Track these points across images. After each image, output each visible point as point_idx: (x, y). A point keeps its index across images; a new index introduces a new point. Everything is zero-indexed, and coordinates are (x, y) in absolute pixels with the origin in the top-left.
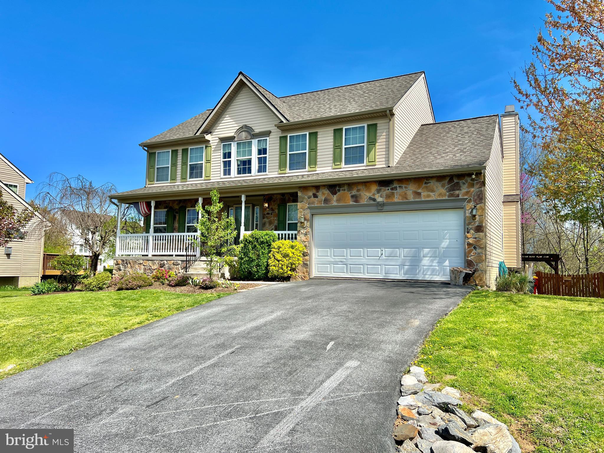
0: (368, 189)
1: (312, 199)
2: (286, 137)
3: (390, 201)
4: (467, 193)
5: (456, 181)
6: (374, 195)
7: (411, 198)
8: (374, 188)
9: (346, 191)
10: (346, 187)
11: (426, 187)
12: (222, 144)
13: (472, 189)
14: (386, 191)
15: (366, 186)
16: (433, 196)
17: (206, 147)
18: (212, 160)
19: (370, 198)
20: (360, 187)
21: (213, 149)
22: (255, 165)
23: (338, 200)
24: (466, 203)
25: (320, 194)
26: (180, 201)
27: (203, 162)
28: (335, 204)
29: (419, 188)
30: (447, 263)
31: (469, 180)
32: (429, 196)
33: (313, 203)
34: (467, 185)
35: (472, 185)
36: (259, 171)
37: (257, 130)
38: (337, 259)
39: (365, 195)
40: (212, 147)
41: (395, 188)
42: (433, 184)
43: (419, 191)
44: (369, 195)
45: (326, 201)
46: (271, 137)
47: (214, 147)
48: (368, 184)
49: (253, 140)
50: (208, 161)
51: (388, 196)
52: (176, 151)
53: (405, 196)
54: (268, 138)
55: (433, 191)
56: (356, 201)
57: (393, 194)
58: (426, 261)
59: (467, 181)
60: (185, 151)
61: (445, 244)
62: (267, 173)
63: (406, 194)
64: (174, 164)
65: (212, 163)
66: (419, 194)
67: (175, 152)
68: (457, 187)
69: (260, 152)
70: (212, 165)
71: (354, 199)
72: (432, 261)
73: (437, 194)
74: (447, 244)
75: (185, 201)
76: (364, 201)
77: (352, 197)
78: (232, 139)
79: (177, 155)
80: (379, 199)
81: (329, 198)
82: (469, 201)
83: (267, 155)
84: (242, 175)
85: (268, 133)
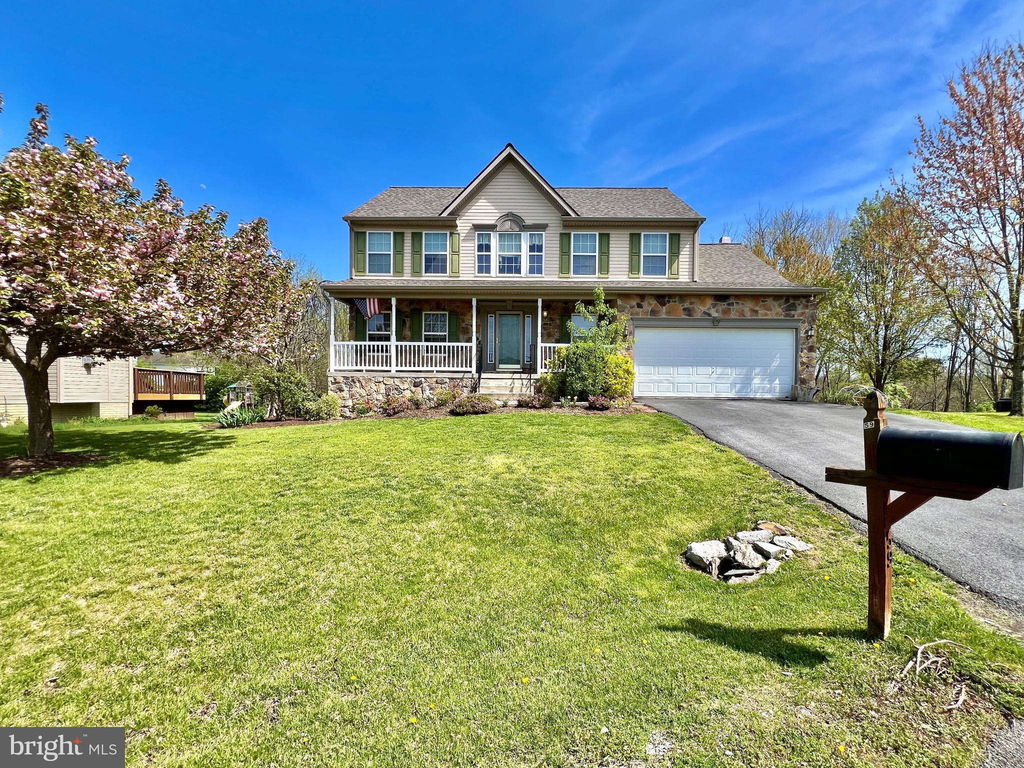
0: (703, 303)
1: (636, 309)
2: (569, 234)
3: (726, 317)
4: (802, 314)
5: (791, 301)
6: (709, 309)
7: (748, 315)
8: (709, 302)
9: (677, 303)
10: (677, 299)
11: (764, 305)
12: (477, 233)
13: (807, 311)
14: (723, 306)
15: (700, 298)
16: (771, 315)
17: (451, 234)
18: (461, 252)
19: (705, 313)
20: (693, 300)
21: (461, 238)
22: (525, 265)
23: (668, 313)
24: (800, 324)
25: (645, 304)
26: (412, 302)
27: (448, 253)
28: (664, 316)
29: (757, 306)
30: (777, 382)
31: (804, 301)
32: (766, 315)
33: (637, 314)
34: (801, 306)
35: (807, 307)
36: (532, 271)
37: (528, 222)
38: (662, 377)
39: (700, 309)
40: (461, 235)
41: (733, 304)
42: (770, 302)
43: (756, 309)
44: (704, 309)
45: (653, 312)
46: (547, 232)
47: (465, 235)
48: (702, 298)
49: (522, 233)
50: (456, 252)
51: (726, 312)
52: (403, 234)
53: (742, 313)
54: (543, 233)
55: (770, 310)
56: (689, 315)
57: (729, 309)
58: (756, 381)
59: (801, 303)
60: (417, 237)
61: (776, 363)
62: (543, 275)
63: (743, 310)
64: (399, 251)
65: (461, 255)
66: (756, 312)
67: (399, 237)
68: (793, 307)
69: (532, 248)
70: (461, 258)
71: (687, 312)
72: (763, 380)
73: (774, 312)
74: (778, 362)
75: (420, 301)
76: (698, 315)
77: (685, 309)
78: (492, 227)
79: (403, 240)
80: (715, 315)
81: (657, 309)
82: (804, 322)
83: (543, 253)
84: (506, 275)
85: (543, 227)
